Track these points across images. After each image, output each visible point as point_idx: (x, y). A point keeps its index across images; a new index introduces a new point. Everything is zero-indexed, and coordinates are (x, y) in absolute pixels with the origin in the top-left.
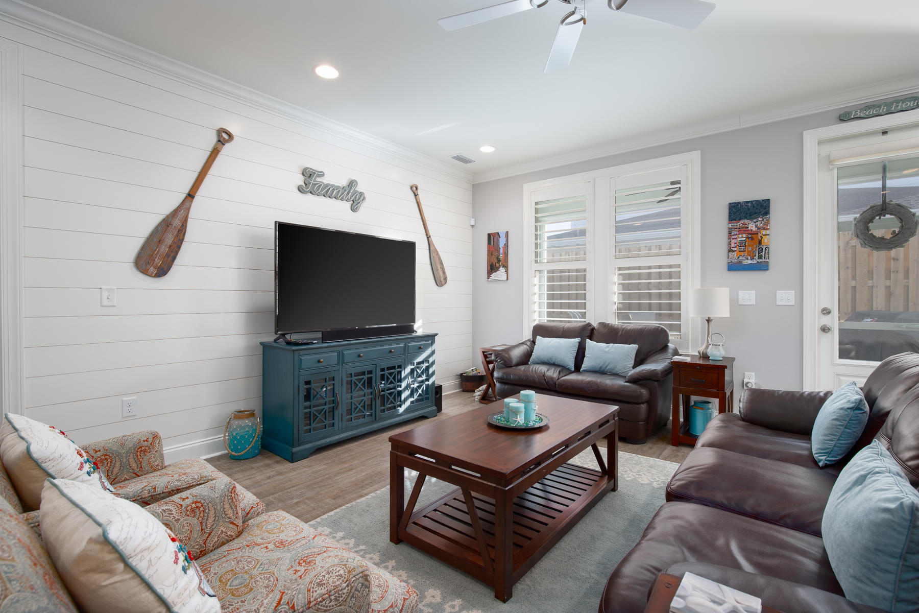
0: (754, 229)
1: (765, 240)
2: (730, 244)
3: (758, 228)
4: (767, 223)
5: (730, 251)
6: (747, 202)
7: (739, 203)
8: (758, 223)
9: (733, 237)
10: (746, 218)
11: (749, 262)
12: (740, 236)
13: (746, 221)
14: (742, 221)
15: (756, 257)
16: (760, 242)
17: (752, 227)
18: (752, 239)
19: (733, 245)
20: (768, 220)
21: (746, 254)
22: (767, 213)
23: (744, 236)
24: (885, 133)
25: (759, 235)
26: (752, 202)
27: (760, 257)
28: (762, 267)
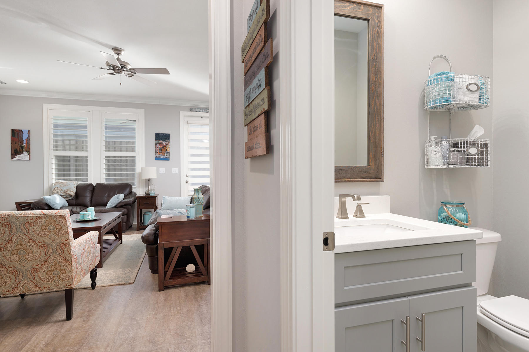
0: (165, 145)
1: (168, 149)
2: (156, 149)
3: (166, 144)
4: (169, 143)
5: (156, 152)
6: (162, 134)
7: (159, 134)
8: (166, 142)
9: (157, 147)
10: (162, 140)
11: (163, 157)
12: (160, 147)
13: (162, 141)
14: (160, 141)
15: (165, 155)
16: (167, 150)
17: (164, 143)
18: (164, 148)
19: (157, 150)
20: (169, 142)
21: (162, 154)
22: (169, 139)
23: (161, 147)
24: (202, 117)
25: (166, 147)
26: (164, 134)
27: (167, 155)
28: (167, 159)
